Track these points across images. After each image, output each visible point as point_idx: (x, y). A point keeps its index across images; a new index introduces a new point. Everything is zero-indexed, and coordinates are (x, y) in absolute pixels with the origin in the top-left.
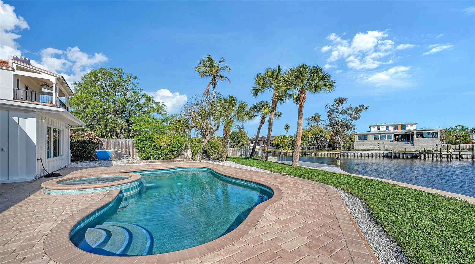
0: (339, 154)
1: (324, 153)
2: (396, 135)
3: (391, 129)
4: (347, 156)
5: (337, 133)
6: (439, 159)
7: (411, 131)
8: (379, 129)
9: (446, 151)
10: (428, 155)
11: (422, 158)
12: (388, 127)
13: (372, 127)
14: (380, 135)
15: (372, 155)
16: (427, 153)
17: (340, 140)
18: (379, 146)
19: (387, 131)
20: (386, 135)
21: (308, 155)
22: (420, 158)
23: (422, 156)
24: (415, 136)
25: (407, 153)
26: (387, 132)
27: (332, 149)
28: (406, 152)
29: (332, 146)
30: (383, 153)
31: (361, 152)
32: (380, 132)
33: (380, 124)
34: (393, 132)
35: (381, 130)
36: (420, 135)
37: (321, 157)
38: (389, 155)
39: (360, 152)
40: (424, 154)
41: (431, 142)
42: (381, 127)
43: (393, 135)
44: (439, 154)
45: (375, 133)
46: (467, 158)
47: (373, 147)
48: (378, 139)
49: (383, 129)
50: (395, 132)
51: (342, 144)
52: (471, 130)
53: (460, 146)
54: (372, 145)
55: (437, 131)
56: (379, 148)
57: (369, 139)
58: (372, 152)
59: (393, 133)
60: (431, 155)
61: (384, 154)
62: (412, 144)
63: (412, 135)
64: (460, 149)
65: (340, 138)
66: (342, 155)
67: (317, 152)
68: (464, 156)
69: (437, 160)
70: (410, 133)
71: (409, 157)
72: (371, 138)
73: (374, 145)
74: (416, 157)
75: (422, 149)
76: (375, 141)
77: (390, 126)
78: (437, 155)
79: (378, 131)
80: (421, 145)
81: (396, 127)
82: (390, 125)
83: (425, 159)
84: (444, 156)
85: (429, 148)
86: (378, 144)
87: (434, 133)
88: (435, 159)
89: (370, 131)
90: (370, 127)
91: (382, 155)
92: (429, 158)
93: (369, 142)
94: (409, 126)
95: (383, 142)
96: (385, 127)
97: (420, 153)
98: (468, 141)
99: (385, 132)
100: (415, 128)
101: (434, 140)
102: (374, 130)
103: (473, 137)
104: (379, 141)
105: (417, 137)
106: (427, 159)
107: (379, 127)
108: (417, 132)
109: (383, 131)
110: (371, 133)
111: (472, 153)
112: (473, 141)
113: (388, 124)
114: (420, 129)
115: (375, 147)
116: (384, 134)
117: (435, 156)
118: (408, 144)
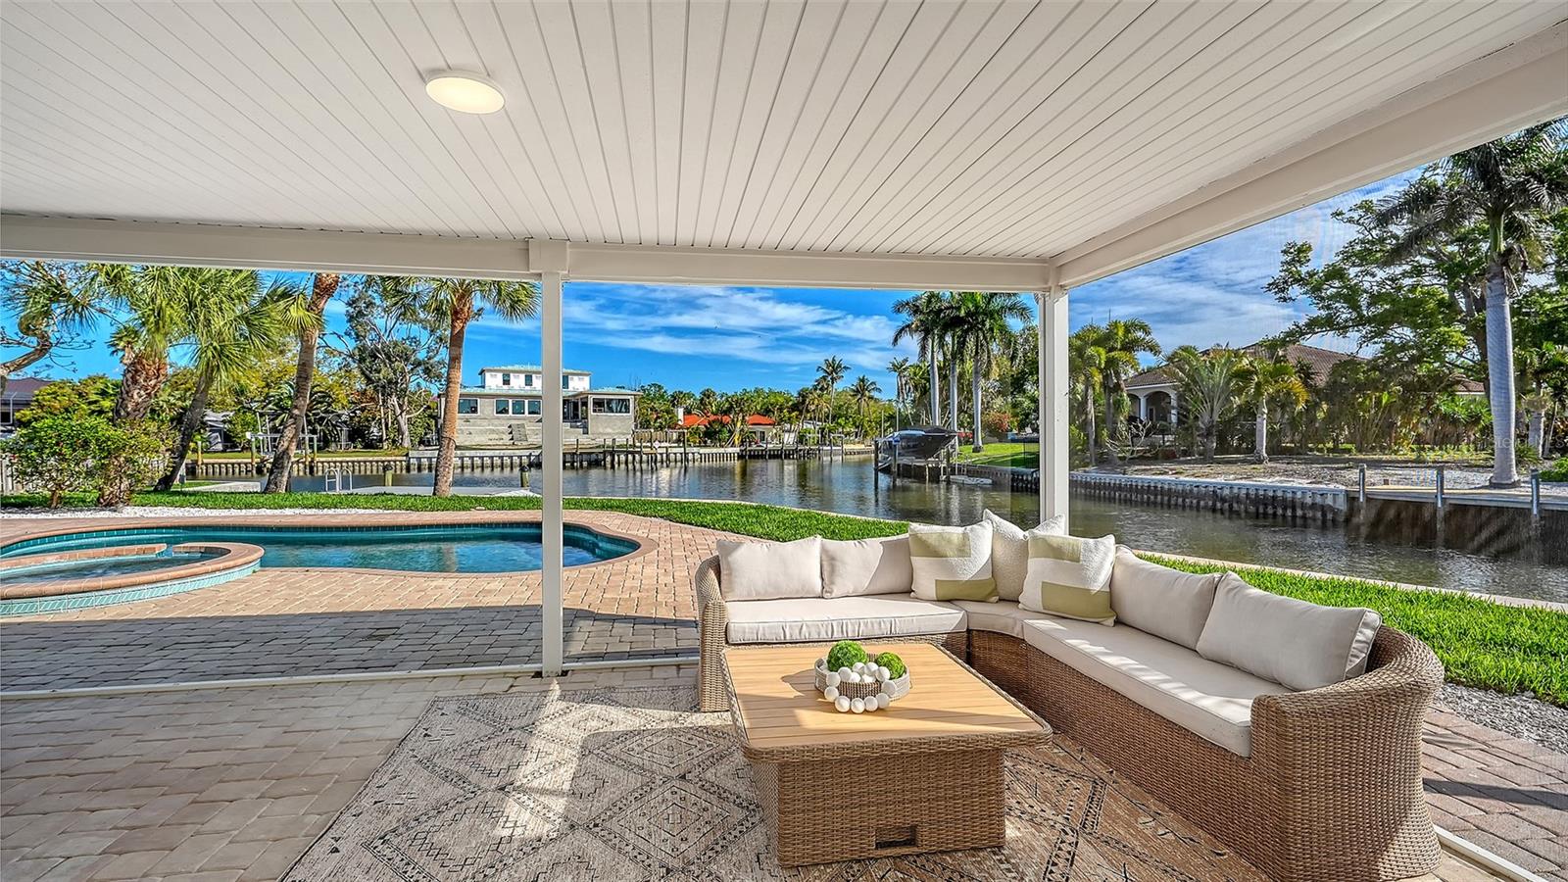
0: (400, 461)
1: (347, 462)
3: (537, 384)
5: (389, 388)
6: (638, 466)
7: (581, 393)
8: (506, 382)
9: (648, 447)
10: (618, 456)
11: (609, 466)
12: (529, 381)
13: (488, 375)
14: (510, 401)
15: (502, 463)
16: (618, 451)
17: (398, 411)
18: (511, 433)
19: (528, 388)
20: (526, 401)
22: (604, 466)
23: (609, 459)
24: (591, 406)
25: (581, 454)
26: (529, 393)
27: (364, 447)
28: (579, 451)
29: (359, 435)
30: (529, 456)
31: (472, 453)
32: (511, 392)
33: (510, 368)
35: (511, 382)
36: (599, 404)
39: (468, 453)
40: (613, 454)
41: (619, 423)
42: (511, 375)
44: (637, 452)
45: (498, 392)
46: (676, 461)
47: (497, 437)
48: (507, 412)
49: (518, 384)
51: (405, 428)
52: (672, 396)
53: (666, 433)
54: (493, 431)
55: (629, 397)
56: (512, 439)
57: (482, 411)
58: (502, 453)
60: (623, 457)
61: (532, 458)
62: (586, 429)
63: (585, 404)
64: (666, 441)
65: (401, 406)
66: (412, 467)
67: (317, 459)
68: (672, 457)
70: (579, 397)
71: (585, 464)
72: (486, 407)
73: (499, 432)
74: (596, 463)
75: (609, 442)
76: (498, 418)
77: (534, 376)
78: (634, 454)
79: (506, 387)
80: (601, 430)
82: (534, 373)
83: (613, 467)
84: (645, 457)
85: (621, 440)
86: (510, 427)
87: (623, 400)
88: (630, 466)
89: (483, 387)
90: (482, 372)
91: (525, 460)
92: (619, 463)
93: (485, 423)
94: (576, 378)
95: (520, 422)
96: (523, 377)
97: (605, 453)
98: (673, 426)
99: (522, 393)
100: (587, 387)
101: (623, 420)
102: (494, 382)
103: (680, 412)
104: (510, 419)
105: (594, 411)
106: (616, 466)
107: (509, 376)
108: (594, 397)
109: (516, 387)
110: (486, 391)
111: (682, 450)
112: (680, 423)
113: (529, 368)
114: (600, 391)
115: (504, 436)
116: (521, 396)
117: (630, 457)
118: (578, 427)
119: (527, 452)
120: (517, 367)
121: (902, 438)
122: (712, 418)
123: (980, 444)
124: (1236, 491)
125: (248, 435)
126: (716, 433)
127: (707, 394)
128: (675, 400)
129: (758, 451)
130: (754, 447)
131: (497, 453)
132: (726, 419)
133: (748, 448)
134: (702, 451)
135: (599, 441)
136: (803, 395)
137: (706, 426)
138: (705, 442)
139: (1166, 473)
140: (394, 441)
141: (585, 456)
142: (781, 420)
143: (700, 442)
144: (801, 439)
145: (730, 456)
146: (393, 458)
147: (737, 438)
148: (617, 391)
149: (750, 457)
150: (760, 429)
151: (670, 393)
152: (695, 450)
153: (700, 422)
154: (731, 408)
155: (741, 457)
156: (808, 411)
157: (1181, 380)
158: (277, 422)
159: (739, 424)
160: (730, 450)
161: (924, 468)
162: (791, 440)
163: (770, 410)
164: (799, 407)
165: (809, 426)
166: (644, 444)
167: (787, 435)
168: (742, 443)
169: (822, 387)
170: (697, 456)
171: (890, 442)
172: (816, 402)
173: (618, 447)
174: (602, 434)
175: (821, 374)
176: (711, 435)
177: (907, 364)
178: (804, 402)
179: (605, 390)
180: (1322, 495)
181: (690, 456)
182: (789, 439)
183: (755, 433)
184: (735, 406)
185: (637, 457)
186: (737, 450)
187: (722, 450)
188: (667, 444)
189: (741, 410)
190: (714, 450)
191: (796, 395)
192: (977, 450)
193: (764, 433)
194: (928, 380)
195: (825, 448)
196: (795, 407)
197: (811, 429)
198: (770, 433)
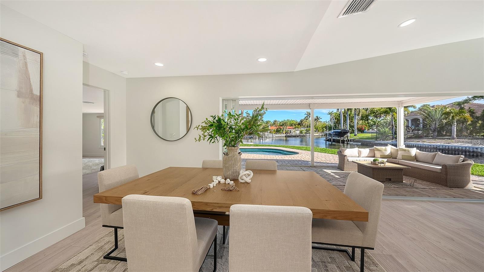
103: (270, 126)
111: (272, 135)
112: (270, 128)
121: (334, 132)
122: (278, 127)
123: (356, 134)
124: (444, 147)
130: (289, 134)
132: (281, 127)
133: (287, 135)
134: (276, 135)
136: (301, 121)
137: (276, 129)
138: (276, 133)
139: (419, 142)
142: (296, 127)
144: (301, 132)
145: (283, 137)
147: (284, 132)
150: (290, 130)
151: (265, 121)
152: (274, 135)
155: (285, 137)
156: (302, 125)
157: (424, 115)
159: (285, 129)
160: (283, 135)
161: (339, 140)
162: (298, 133)
163: (293, 125)
164: (300, 124)
165: (303, 129)
167: (297, 131)
168: (286, 133)
169: (306, 119)
170: (275, 137)
171: (330, 133)
172: (305, 123)
175: (306, 115)
176: (278, 131)
177: (333, 112)
178: (302, 123)
180: (476, 148)
182: (298, 132)
184: (284, 124)
186: (285, 135)
187: (281, 135)
189: (286, 125)
190: (279, 135)
191: (300, 121)
192: (355, 135)
194: (339, 117)
195: (308, 135)
196: (299, 124)
197: (304, 130)
198: (293, 131)
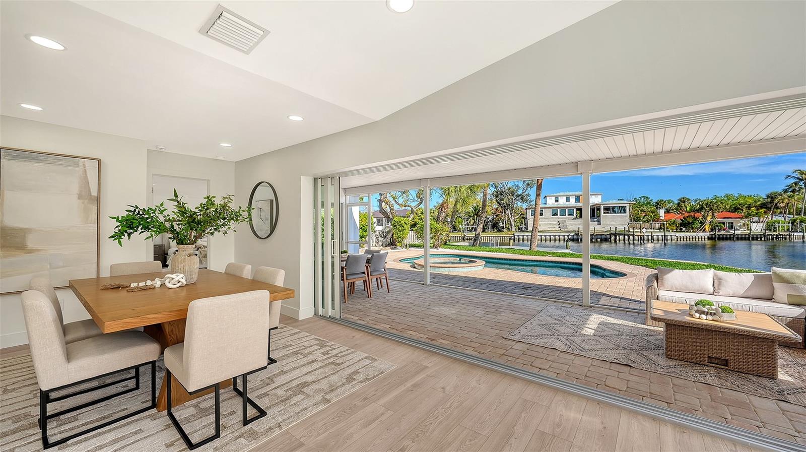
2: (578, 209)
3: (572, 200)
4: (523, 240)
5: (505, 207)
6: (631, 242)
7: (597, 204)
8: (557, 201)
9: (638, 232)
10: (619, 236)
11: (613, 241)
12: (568, 200)
13: (548, 198)
14: (559, 210)
15: (555, 238)
16: (618, 234)
17: (510, 216)
18: (559, 225)
19: (568, 203)
20: (567, 210)
21: (467, 239)
22: (611, 241)
23: (613, 238)
24: (602, 211)
25: (596, 235)
26: (568, 206)
27: (498, 231)
29: (495, 226)
32: (559, 206)
33: (558, 194)
34: (574, 205)
35: (559, 201)
36: (607, 209)
37: (485, 242)
38: (575, 237)
40: (615, 235)
41: (619, 219)
42: (559, 198)
43: (575, 210)
44: (631, 235)
45: (553, 206)
46: (658, 240)
47: (550, 226)
48: (557, 215)
49: (562, 201)
50: (578, 205)
51: (513, 223)
52: (656, 203)
53: (651, 224)
55: (626, 205)
56: (560, 227)
57: (545, 215)
58: (555, 234)
59: (575, 207)
60: (622, 237)
61: (570, 237)
62: (599, 222)
63: (599, 209)
64: (651, 229)
65: (511, 214)
68: (655, 237)
69: (629, 243)
70: (595, 206)
71: (599, 240)
72: (548, 213)
73: (553, 224)
74: (606, 240)
75: (613, 229)
76: (553, 218)
77: (570, 197)
78: (629, 235)
79: (557, 203)
80: (609, 223)
81: (578, 199)
82: (571, 195)
83: (615, 241)
84: (636, 238)
85: (620, 228)
86: (559, 222)
87: (622, 207)
88: (627, 242)
89: (546, 204)
90: (545, 197)
91: (566, 237)
92: (619, 240)
93: (547, 220)
94: (593, 197)
95: (564, 220)
96: (565, 198)
97: (611, 235)
98: (656, 219)
99: (565, 206)
100: (601, 201)
101: (622, 217)
102: (551, 201)
103: (662, 212)
104: (558, 218)
105: (604, 213)
106: (618, 241)
107: (558, 198)
108: (604, 205)
109: (562, 203)
110: (547, 206)
111: (663, 234)
112: (661, 218)
113: (568, 193)
114: (607, 202)
115: (556, 226)
116: (564, 207)
117: (627, 237)
118: (595, 221)
119: (568, 234)
120: (562, 194)
122: (686, 215)
125: (460, 226)
126: (689, 224)
127: (683, 200)
128: (658, 205)
129: (726, 235)
130: (723, 232)
131: (552, 234)
132: (697, 215)
133: (717, 233)
134: (678, 234)
135: (608, 228)
136: (772, 197)
137: (681, 219)
138: (681, 229)
140: (508, 228)
141: (598, 237)
142: (750, 215)
143: (677, 229)
144: (770, 227)
145: (702, 238)
146: (508, 235)
147: (707, 227)
148: (619, 202)
149: (719, 239)
151: (655, 201)
152: (673, 234)
153: (677, 218)
154: (702, 208)
155: (709, 239)
156: (777, 208)
158: (469, 221)
159: (709, 218)
160: (701, 234)
163: (739, 209)
164: (769, 205)
165: (778, 218)
166: (635, 230)
167: (755, 225)
168: (712, 230)
169: (792, 190)
170: (674, 237)
173: (619, 231)
174: (609, 225)
175: (793, 181)
176: (685, 225)
178: (773, 201)
179: (610, 202)
181: (669, 238)
182: (757, 228)
183: (724, 223)
184: (706, 206)
185: (631, 237)
186: (708, 234)
187: (694, 234)
188: (652, 231)
189: (711, 209)
190: (688, 234)
191: (765, 197)
193: (732, 223)
195: (795, 234)
196: (763, 206)
197: (782, 221)
198: (738, 223)
